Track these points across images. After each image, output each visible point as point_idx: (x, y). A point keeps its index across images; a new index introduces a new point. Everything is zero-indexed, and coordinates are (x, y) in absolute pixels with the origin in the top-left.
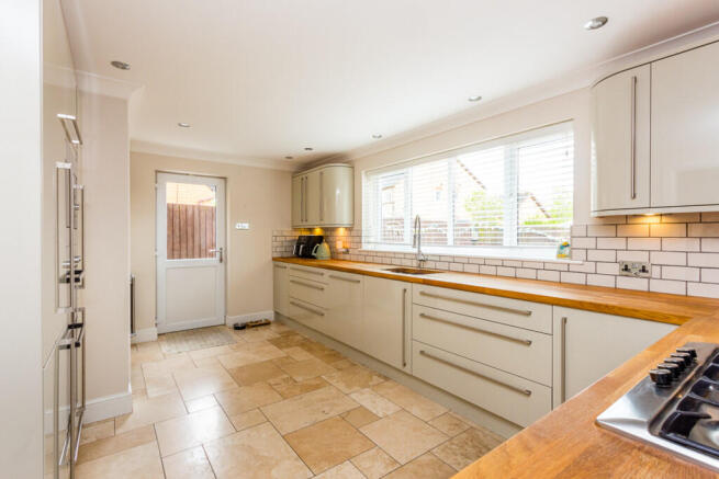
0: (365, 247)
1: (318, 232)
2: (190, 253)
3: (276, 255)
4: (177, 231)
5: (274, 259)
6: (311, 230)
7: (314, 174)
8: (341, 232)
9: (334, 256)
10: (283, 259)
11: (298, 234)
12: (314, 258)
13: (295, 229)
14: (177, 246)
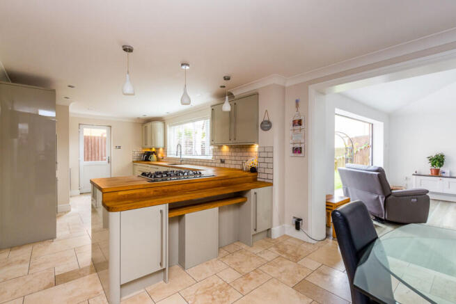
0: (169, 156)
1: (154, 150)
2: (97, 158)
3: (135, 160)
4: (90, 149)
5: (133, 162)
6: (151, 149)
7: (149, 125)
8: (161, 150)
9: (158, 160)
10: (137, 162)
11: (144, 151)
12: (150, 161)
13: (143, 148)
14: (90, 156)
